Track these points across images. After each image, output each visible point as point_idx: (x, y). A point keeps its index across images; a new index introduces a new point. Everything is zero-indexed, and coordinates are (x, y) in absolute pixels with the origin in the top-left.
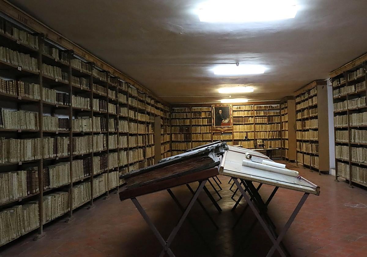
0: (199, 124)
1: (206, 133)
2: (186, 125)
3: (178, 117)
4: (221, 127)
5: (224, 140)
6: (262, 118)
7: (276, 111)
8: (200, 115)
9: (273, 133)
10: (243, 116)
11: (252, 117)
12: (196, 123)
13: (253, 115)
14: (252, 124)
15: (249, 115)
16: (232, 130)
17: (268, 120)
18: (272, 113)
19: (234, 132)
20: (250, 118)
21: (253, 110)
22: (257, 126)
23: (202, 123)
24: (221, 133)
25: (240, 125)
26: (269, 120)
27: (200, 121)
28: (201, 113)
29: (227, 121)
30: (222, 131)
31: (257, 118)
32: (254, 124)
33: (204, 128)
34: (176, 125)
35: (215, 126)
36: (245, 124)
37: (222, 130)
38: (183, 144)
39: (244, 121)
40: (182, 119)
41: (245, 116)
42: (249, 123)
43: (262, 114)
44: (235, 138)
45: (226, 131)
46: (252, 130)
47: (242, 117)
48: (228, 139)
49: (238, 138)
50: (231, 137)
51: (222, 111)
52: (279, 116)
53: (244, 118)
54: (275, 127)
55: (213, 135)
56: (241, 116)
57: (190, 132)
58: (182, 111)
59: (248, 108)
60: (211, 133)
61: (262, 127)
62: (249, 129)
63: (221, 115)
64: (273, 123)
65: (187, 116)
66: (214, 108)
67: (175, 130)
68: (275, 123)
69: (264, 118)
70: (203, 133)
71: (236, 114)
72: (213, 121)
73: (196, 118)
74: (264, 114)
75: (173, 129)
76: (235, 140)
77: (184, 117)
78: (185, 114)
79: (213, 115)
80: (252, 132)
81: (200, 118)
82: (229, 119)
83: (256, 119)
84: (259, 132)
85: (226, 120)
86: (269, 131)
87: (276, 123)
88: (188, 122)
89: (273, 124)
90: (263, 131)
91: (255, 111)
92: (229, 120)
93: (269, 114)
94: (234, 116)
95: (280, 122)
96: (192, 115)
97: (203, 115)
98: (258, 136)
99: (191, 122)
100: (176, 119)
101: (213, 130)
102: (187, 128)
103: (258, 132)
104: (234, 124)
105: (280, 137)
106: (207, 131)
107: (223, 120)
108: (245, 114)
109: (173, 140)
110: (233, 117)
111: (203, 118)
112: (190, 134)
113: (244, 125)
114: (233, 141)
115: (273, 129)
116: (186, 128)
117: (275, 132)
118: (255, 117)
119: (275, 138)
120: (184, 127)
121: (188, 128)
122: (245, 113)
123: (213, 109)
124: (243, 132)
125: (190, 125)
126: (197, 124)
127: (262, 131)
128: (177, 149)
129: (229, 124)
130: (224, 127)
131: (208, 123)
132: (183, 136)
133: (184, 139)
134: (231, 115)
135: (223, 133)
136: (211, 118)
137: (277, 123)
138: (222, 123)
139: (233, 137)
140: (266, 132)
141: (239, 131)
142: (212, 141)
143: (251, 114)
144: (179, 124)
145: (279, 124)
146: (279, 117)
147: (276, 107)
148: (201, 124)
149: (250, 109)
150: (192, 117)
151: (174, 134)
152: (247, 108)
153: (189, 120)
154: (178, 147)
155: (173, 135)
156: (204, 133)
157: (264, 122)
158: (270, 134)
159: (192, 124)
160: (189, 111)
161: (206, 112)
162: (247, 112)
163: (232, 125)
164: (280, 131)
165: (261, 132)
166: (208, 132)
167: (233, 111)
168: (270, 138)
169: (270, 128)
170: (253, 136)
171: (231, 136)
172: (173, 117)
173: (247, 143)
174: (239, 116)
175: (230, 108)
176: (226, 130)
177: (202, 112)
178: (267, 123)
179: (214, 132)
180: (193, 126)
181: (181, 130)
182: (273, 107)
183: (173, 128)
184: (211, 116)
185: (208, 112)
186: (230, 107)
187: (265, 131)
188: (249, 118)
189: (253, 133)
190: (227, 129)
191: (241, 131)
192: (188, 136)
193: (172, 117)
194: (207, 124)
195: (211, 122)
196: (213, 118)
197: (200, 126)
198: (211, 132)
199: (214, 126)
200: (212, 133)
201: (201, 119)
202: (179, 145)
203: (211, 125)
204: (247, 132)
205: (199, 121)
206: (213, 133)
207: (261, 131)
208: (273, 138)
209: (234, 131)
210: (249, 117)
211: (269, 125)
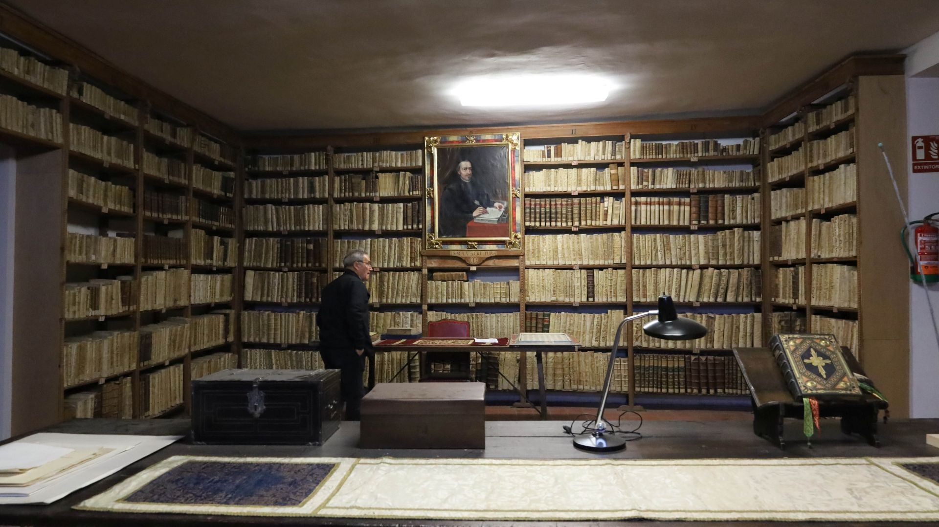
0: (367, 228)
1: (395, 270)
2: (309, 233)
3: (275, 196)
4: (465, 243)
5: (477, 304)
6: (665, 200)
7: (737, 169)
8: (373, 186)
9: (721, 274)
10: (573, 188)
11: (618, 195)
12: (351, 221)
13: (622, 187)
14: (619, 229)
15: (600, 188)
16: (516, 257)
17: (694, 210)
18: (717, 178)
19: (527, 268)
20: (609, 201)
21: (621, 164)
22: (644, 241)
23: (381, 223)
24: (467, 271)
25: (559, 236)
26: (701, 212)
27: (372, 212)
28: (377, 177)
29: (493, 214)
30: (472, 261)
31: (643, 199)
32: (628, 229)
33: (390, 246)
34: (261, 228)
35: (440, 235)
36: (582, 231)
37: (473, 257)
38: (292, 316)
39: (576, 212)
40: (291, 202)
41: (583, 188)
42: (600, 223)
43: (668, 179)
44: (534, 297)
45: (491, 263)
46: (617, 261)
47: (567, 195)
48: (498, 300)
49: (546, 298)
50: (512, 292)
51: (473, 169)
52: (754, 190)
53: (576, 200)
54: (732, 245)
55: (431, 278)
56: (561, 189)
57: (324, 265)
58: (292, 165)
59: (596, 154)
60: (419, 270)
61: (666, 247)
62: (600, 252)
63: (470, 186)
64: (723, 228)
65: (312, 189)
66: (435, 151)
67: (258, 255)
68: (730, 227)
69: (676, 199)
70: (383, 270)
71: (538, 182)
72: (432, 214)
73: (351, 201)
74: (678, 181)
75: (250, 251)
76: (530, 307)
77: (300, 196)
78: (303, 182)
79: (432, 185)
80: (616, 267)
81: (371, 201)
82: (504, 207)
83: (637, 203)
84: (649, 267)
85: (488, 209)
86: (703, 268)
87: (738, 226)
88: (315, 217)
89: (720, 234)
90: (672, 267)
91: (634, 170)
92: (506, 210)
93: (704, 182)
94: (527, 190)
95: (757, 221)
96: (337, 185)
97: (386, 186)
98: (645, 287)
99: (329, 218)
100: (264, 202)
101: (431, 257)
102: (311, 247)
103: (645, 268)
104: (529, 231)
105: (758, 294)
106: (400, 259)
107: (475, 208)
108: (587, 181)
109: (249, 296)
110: (527, 196)
111: (384, 201)
112: (325, 271)
113: (575, 233)
114: (523, 307)
115: (725, 254)
116: (308, 242)
117: (735, 273)
118: (634, 194)
119: (730, 298)
120: (299, 243)
121: (317, 246)
122: (584, 177)
123: (431, 155)
124: (570, 268)
125: (323, 234)
126: (355, 227)
127: (665, 266)
128: (265, 340)
129: (503, 226)
130: (481, 243)
131: (405, 222)
132: (292, 278)
133: (299, 296)
134: (514, 185)
135: (474, 268)
136: (420, 200)
137: (747, 228)
138: (469, 224)
139: (523, 290)
140: (684, 271)
141: (550, 263)
142: (425, 307)
143: (615, 180)
144: (278, 224)
145: (756, 234)
146: (756, 195)
147: (738, 146)
148: (375, 227)
149: (608, 157)
150: (336, 195)
151: (254, 269)
152: (594, 152)
153: (319, 209)
154: (269, 329)
155: (250, 274)
156: (388, 270)
157: (675, 223)
158: (706, 280)
159: (336, 227)
160: (323, 166)
161: (397, 170)
162: (593, 170)
163: (519, 235)
164: (757, 267)
165: (659, 267)
166: (406, 263)
167: (529, 168)
168: (706, 300)
169: (707, 253)
170: (621, 286)
171: (515, 285)
172: (254, 196)
173: (588, 324)
174: (552, 189)
175: (514, 150)
176: (489, 254)
177: (384, 171)
178: (692, 228)
179: (434, 264)
180: (339, 234)
181: (286, 255)
182: (725, 149)
183: (250, 244)
184: (423, 189)
185: (405, 170)
186: (510, 146)
187: (682, 267)
188: (602, 201)
189: (621, 272)
190: (494, 254)
191: (562, 263)
192: (315, 280)
193: (246, 196)
194: (401, 228)
195: (418, 215)
196: (432, 200)
197: (371, 234)
198: (418, 264)
199: (436, 237)
200: (425, 271)
201: (376, 207)
202: (276, 325)
203: (418, 234)
204: (590, 269)
205: (364, 215)
206: (431, 271)
207: (661, 263)
208: (720, 300)
209: (528, 263)
210: (602, 195)
211: (701, 237)
